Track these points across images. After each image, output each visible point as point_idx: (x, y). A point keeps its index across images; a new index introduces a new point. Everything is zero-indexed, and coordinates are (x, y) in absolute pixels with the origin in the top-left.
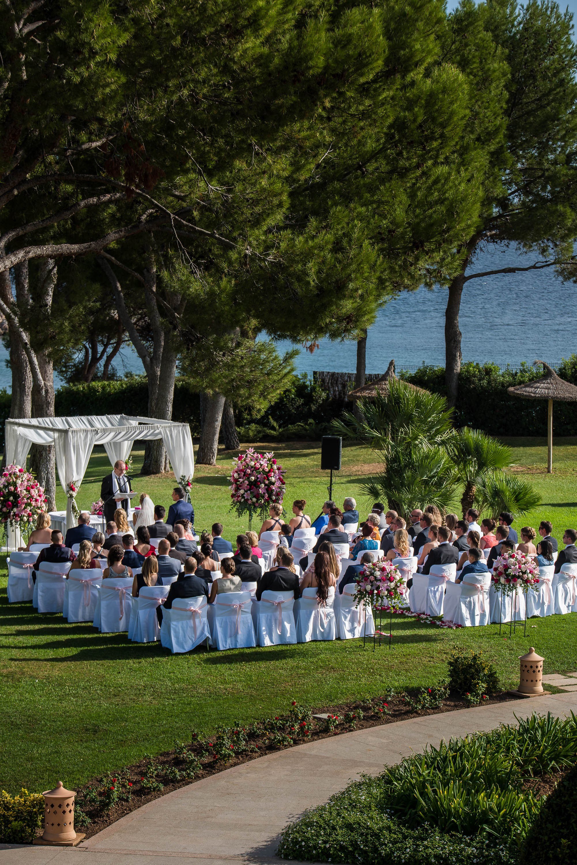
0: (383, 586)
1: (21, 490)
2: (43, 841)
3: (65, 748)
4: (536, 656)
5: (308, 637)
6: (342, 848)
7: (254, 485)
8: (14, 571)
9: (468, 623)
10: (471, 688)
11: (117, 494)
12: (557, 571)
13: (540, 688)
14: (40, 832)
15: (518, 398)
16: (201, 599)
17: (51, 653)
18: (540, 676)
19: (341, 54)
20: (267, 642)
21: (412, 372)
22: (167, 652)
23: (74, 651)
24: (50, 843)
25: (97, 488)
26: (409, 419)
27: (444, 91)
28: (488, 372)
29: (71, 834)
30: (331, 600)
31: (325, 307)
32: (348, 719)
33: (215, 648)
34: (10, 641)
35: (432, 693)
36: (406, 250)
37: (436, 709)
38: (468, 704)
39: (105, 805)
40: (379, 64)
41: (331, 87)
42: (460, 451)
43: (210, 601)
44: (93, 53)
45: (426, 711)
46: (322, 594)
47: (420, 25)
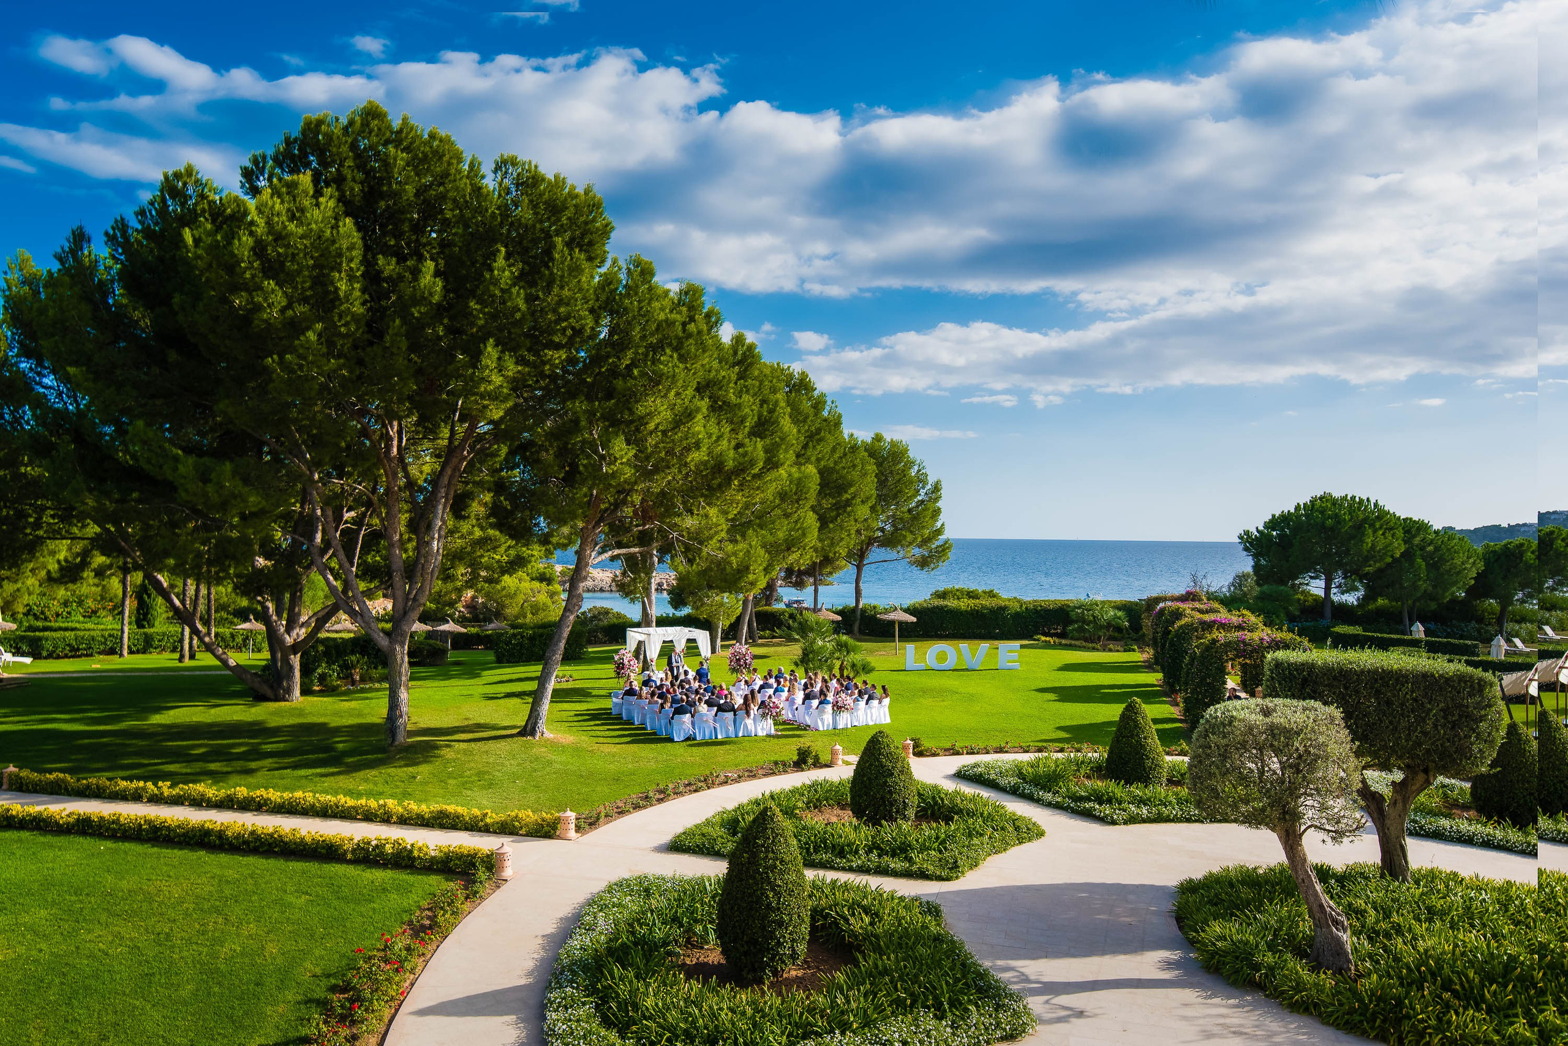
0: (774, 711)
1: (626, 662)
2: (559, 838)
3: (599, 789)
4: (838, 747)
5: (741, 734)
6: (698, 846)
7: (739, 660)
8: (615, 700)
9: (821, 729)
10: (805, 762)
11: (674, 664)
12: (867, 703)
13: (840, 762)
14: (558, 833)
15: (880, 620)
16: (688, 715)
17: (617, 740)
18: (840, 757)
19: (741, 460)
20: (719, 737)
21: (840, 608)
22: (670, 740)
23: (629, 739)
24: (562, 839)
25: (665, 661)
26: (812, 630)
27: (806, 477)
28: (875, 607)
29: (572, 834)
30: (752, 716)
31: (740, 578)
32: (739, 777)
33: (695, 739)
34: (603, 733)
35: (784, 764)
36: (783, 551)
37: (786, 772)
38: (803, 770)
39: (598, 819)
40: (761, 464)
41: (738, 475)
42: (838, 645)
43: (693, 716)
44: (616, 459)
45: (780, 773)
46: (748, 714)
47: (783, 447)
